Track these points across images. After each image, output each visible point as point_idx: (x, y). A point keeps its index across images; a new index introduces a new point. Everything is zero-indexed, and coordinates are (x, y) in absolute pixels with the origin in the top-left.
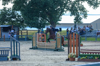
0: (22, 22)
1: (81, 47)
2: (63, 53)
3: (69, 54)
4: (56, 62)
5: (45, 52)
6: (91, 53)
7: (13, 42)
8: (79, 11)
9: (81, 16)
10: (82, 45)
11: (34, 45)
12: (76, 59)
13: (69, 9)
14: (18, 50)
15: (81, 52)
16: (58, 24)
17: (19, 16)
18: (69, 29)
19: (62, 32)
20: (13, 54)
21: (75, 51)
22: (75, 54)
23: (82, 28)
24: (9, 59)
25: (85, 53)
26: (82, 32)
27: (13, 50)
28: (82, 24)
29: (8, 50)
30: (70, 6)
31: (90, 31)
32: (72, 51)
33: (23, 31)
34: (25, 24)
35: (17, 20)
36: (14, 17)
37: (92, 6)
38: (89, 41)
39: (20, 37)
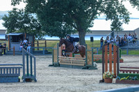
0: (39, 29)
1: (120, 64)
2: (95, 71)
3: (103, 72)
4: (85, 84)
5: (71, 71)
6: (134, 72)
7: (26, 57)
8: (118, 14)
9: (121, 21)
10: (122, 61)
11: (56, 61)
12: (114, 80)
13: (104, 10)
14: (33, 68)
15: (121, 71)
16: (89, 31)
17: (34, 20)
18: (104, 39)
19: (94, 43)
20: (26, 73)
21: (113, 69)
22: (113, 73)
23: (122, 36)
24: (21, 81)
25: (127, 71)
26: (122, 43)
27: (26, 67)
28: (121, 31)
29: (19, 68)
30: (106, 6)
31: (134, 41)
32: (108, 69)
33: (40, 42)
34: (43, 32)
35: (32, 26)
36: (28, 22)
37: (136, 7)
38: (131, 56)
39: (36, 49)
